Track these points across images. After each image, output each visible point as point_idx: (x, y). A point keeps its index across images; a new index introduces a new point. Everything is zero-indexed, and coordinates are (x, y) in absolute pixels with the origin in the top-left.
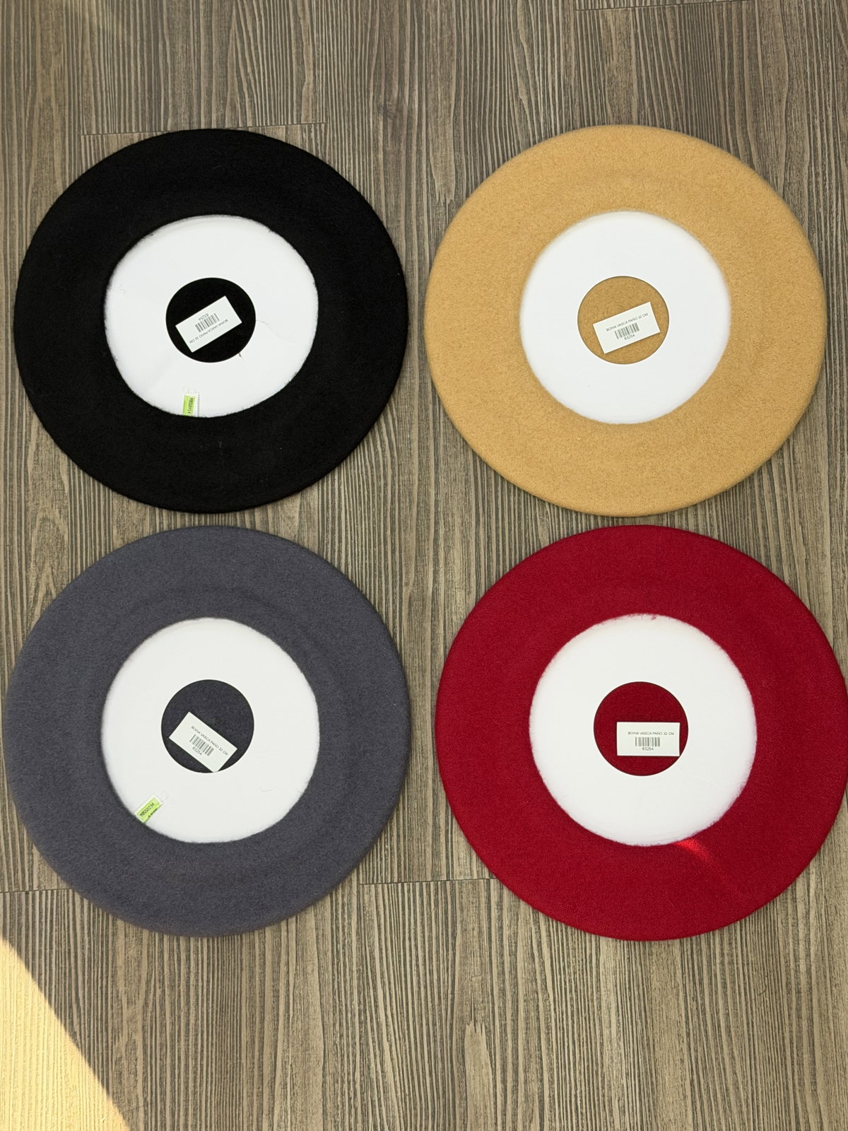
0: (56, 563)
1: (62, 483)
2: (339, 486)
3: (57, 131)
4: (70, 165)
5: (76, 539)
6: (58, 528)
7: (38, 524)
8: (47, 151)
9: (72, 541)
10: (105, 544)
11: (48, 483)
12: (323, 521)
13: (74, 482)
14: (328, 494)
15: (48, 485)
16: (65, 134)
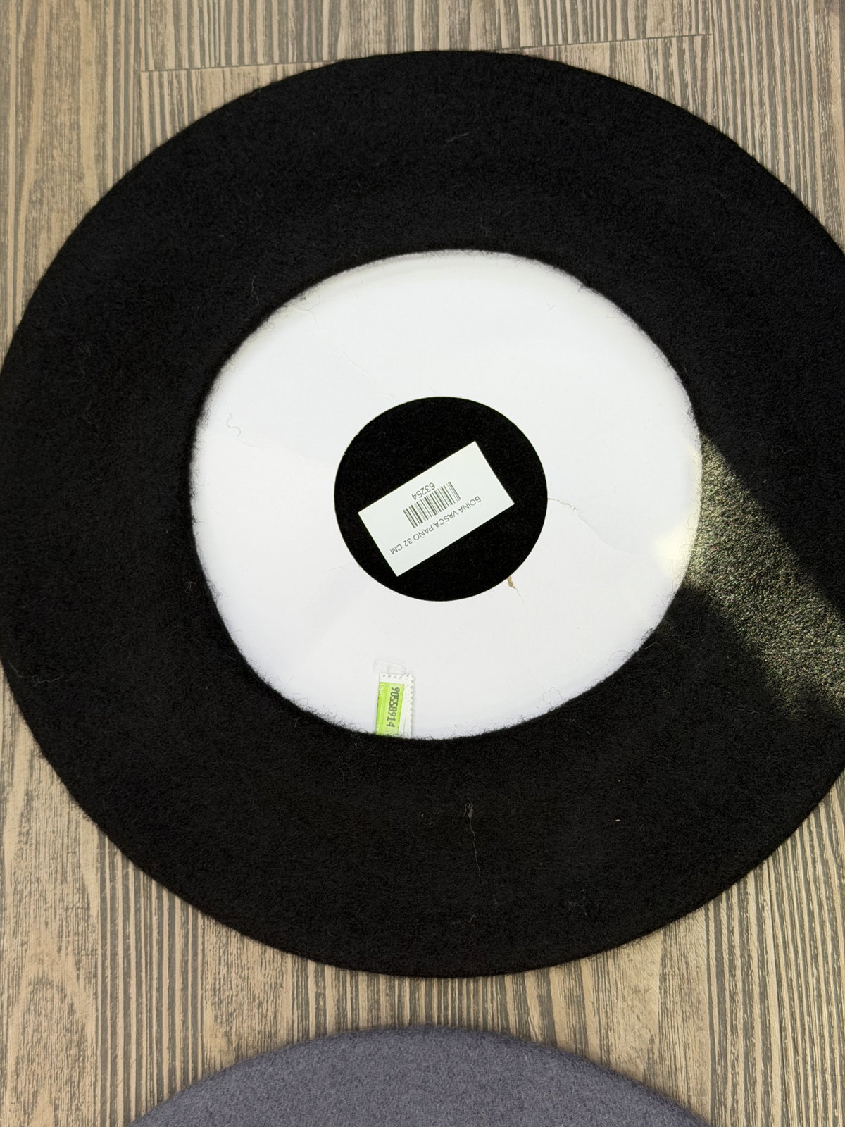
0: (65, 1096)
1: (83, 890)
2: (760, 910)
3: (89, 63)
4: (116, 139)
5: (114, 1033)
6: (71, 1006)
7: (25, 991)
8: (65, 106)
9: (104, 1041)
10: (185, 1049)
11: (52, 891)
12: (721, 1003)
13: (113, 888)
14: (731, 932)
15: (50, 897)
16: (105, 68)
